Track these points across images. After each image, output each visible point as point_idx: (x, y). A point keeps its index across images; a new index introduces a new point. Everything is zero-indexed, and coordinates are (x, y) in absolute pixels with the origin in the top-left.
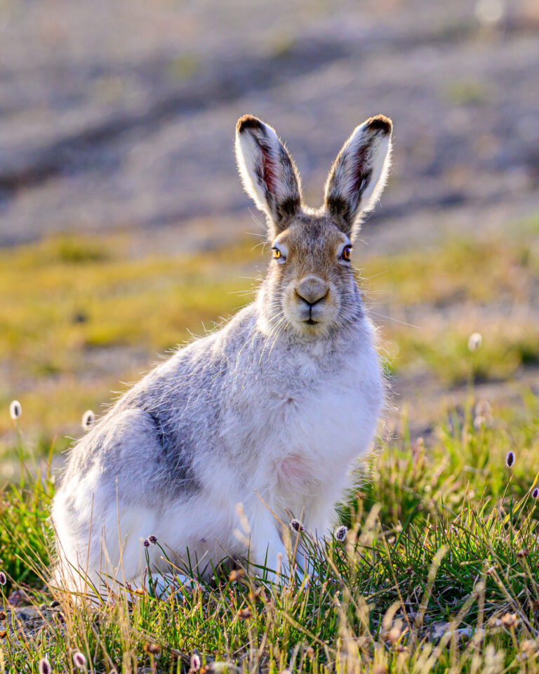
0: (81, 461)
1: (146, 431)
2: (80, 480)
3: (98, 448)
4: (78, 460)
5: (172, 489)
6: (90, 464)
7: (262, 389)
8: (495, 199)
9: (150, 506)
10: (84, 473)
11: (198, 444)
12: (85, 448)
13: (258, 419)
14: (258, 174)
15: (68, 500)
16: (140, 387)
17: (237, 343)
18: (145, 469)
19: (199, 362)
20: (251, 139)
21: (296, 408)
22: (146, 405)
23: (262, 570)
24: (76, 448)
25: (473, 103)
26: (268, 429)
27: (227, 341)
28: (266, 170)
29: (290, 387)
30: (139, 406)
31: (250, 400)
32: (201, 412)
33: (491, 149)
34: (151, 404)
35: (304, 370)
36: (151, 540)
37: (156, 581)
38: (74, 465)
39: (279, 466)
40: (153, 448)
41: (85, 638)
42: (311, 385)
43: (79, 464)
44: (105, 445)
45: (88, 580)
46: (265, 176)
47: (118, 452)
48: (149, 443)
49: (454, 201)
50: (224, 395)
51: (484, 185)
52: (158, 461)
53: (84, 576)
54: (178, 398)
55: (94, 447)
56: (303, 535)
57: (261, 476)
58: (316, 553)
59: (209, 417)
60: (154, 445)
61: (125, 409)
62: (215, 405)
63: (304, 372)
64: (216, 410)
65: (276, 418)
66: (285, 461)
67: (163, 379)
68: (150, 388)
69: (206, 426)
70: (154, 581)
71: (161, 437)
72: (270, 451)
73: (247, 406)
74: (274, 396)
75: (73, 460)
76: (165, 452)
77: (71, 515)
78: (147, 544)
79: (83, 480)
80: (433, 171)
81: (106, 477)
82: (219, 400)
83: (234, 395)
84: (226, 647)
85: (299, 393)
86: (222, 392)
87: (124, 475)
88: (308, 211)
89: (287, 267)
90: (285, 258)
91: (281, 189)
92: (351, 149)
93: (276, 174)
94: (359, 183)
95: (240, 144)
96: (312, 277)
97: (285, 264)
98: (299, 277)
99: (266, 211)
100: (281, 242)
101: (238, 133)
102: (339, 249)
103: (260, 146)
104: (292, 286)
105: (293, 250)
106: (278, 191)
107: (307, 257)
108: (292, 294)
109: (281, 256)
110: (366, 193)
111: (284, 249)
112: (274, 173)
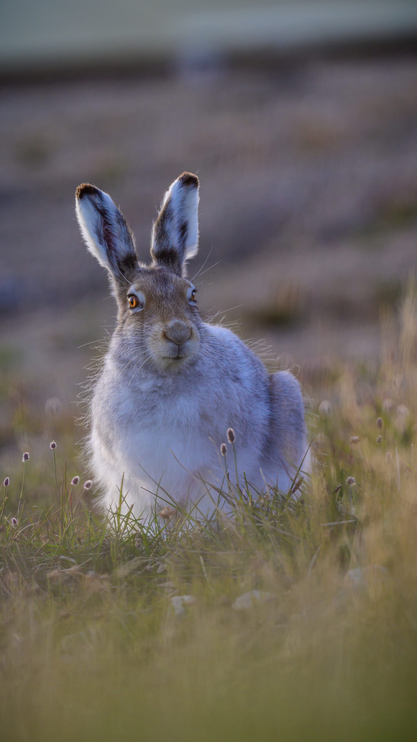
20: (89, 204)
28: (106, 230)
46: (105, 236)
88: (142, 266)
89: (146, 313)
90: (142, 306)
91: (121, 247)
92: (175, 206)
93: (115, 234)
94: (182, 235)
95: (81, 209)
96: (177, 321)
97: (142, 311)
98: (164, 321)
99: (107, 267)
100: (137, 290)
101: (78, 200)
102: (189, 293)
103: (98, 210)
104: (158, 328)
105: (150, 298)
106: (118, 248)
107: (164, 302)
108: (160, 336)
109: (138, 304)
110: (188, 242)
111: (142, 297)
112: (113, 233)
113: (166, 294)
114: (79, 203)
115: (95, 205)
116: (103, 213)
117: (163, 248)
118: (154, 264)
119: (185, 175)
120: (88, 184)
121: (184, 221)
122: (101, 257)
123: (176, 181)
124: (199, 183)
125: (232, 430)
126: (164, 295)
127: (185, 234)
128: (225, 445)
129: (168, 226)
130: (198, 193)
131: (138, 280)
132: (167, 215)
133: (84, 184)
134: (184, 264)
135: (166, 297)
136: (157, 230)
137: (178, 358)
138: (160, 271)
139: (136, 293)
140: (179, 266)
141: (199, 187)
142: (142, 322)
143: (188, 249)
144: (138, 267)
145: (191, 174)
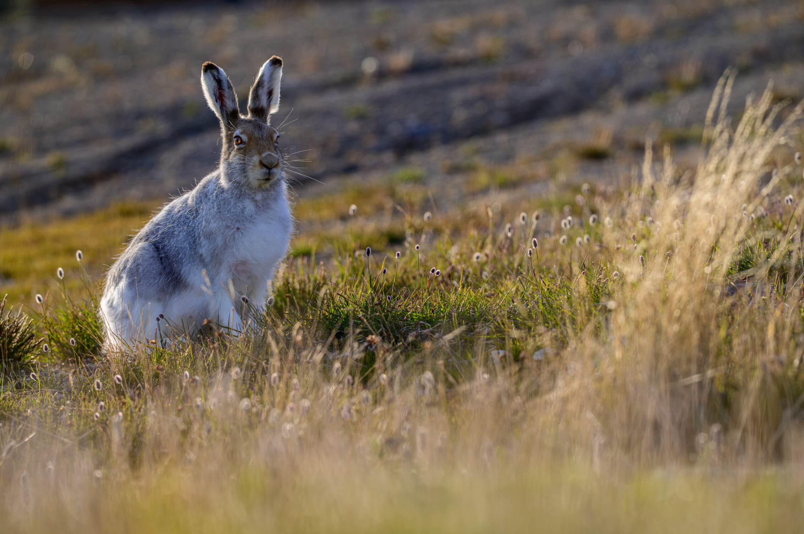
0: (114, 277)
1: (153, 257)
2: (115, 288)
3: (125, 268)
4: (113, 277)
5: (171, 289)
6: (120, 278)
7: (220, 223)
8: (375, 167)
9: (159, 300)
10: (117, 284)
11: (184, 260)
12: (116, 270)
13: (219, 241)
14: (215, 95)
15: (109, 302)
16: (145, 231)
17: (203, 198)
18: (155, 279)
19: (179, 211)
20: (210, 75)
21: (242, 233)
22: (150, 239)
23: (227, 330)
24: (110, 271)
25: (361, 117)
26: (226, 246)
27: (196, 198)
28: (220, 93)
29: (238, 221)
30: (146, 240)
31: (213, 230)
32: (184, 241)
33: (372, 141)
34: (152, 239)
35: (247, 209)
36: (160, 317)
37: (166, 342)
38: (110, 281)
39: (233, 268)
40: (157, 266)
41: (123, 371)
42: (251, 219)
43: (114, 279)
44: (128, 266)
45: (123, 340)
46: (219, 97)
47: (137, 270)
48: (155, 264)
49: (351, 169)
50: (198, 229)
51: (368, 160)
52: (161, 274)
53: (120, 339)
54: (168, 234)
55: (122, 268)
56: (249, 306)
57: (224, 275)
58: (257, 315)
59: (189, 244)
60: (158, 265)
61: (138, 243)
62: (193, 235)
63: (247, 212)
64: (194, 239)
65: (230, 239)
66: (236, 265)
67: (158, 224)
68: (150, 230)
69: (188, 248)
70: (164, 342)
71: (161, 258)
72: (228, 260)
73: (212, 234)
74: (228, 227)
75: (109, 278)
76: (165, 268)
77: (111, 310)
78: (158, 319)
79: (117, 288)
80: (339, 154)
81: (131, 285)
82: (195, 232)
83: (204, 228)
84: (207, 372)
85: (244, 225)
86: (196, 227)
87: (143, 283)
88: (242, 117)
89: (248, 148)
90: (245, 143)
91: (229, 104)
92: (266, 78)
93: (226, 96)
94: (269, 97)
95: (205, 79)
96: (269, 153)
97: (245, 147)
98: (260, 153)
99: (220, 118)
100: (242, 133)
101: (204, 73)
102: (275, 137)
103: (216, 79)
104: (256, 159)
105: (250, 139)
106: (227, 105)
107: (260, 141)
108: (257, 163)
109: (242, 142)
110: (272, 102)
111: (244, 138)
112: (225, 95)
113: (262, 136)
114: (204, 75)
115: (214, 77)
116: (219, 82)
117: (256, 106)
118: (249, 116)
119: (274, 58)
120: (210, 63)
121: (271, 89)
122: (217, 111)
123: (268, 61)
124: (283, 64)
125: (535, 239)
126: (261, 137)
127: (271, 97)
128: (531, 249)
129: (260, 92)
130: (281, 70)
131: (241, 126)
132: (260, 84)
133: (207, 62)
134: (269, 117)
135: (262, 138)
136: (253, 93)
137: (268, 179)
138: (256, 121)
139: (241, 136)
140: (266, 118)
141: (282, 66)
142: (245, 155)
143: (272, 106)
144: (240, 118)
145: (278, 57)
